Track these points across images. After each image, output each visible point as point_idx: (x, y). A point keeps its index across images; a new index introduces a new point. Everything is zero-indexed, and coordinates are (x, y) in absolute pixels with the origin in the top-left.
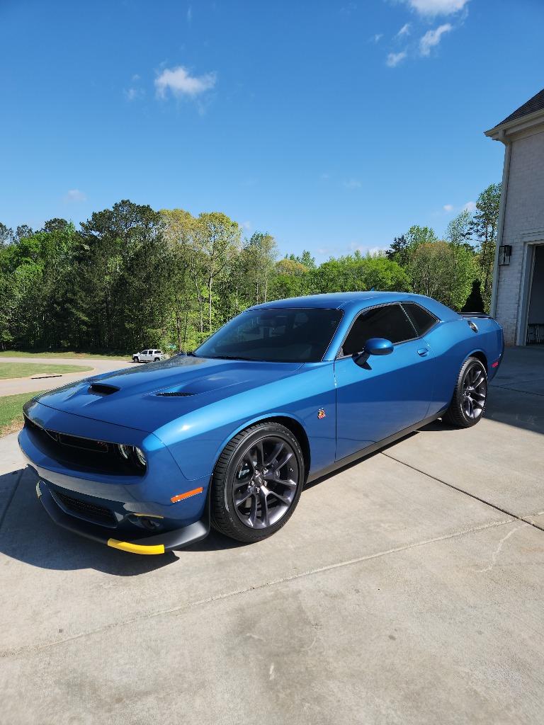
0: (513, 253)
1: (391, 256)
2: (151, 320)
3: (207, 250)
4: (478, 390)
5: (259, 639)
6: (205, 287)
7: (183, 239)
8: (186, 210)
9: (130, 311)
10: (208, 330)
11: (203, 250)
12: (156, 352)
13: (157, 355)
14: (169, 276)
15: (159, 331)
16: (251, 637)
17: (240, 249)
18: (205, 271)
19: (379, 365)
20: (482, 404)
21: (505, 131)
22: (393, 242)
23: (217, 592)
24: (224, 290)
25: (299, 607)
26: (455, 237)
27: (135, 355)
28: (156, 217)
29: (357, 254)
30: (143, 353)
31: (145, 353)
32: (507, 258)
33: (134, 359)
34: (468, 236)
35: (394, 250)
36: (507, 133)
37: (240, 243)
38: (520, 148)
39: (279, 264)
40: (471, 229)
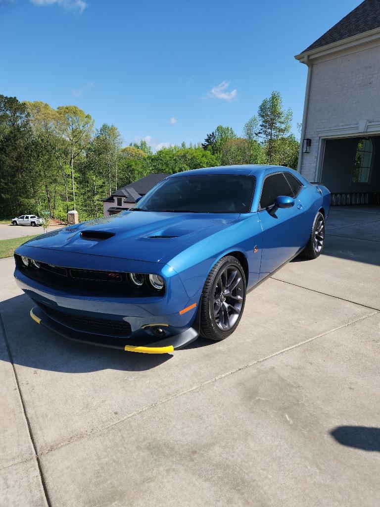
0: (312, 144)
1: (205, 147)
2: (25, 193)
3: (66, 137)
4: (319, 233)
5: (266, 401)
6: (68, 166)
7: (46, 126)
8: (45, 102)
9: (6, 184)
10: (72, 200)
11: (63, 136)
12: (31, 217)
13: (33, 220)
14: (39, 156)
15: (32, 201)
16: (259, 400)
17: (93, 136)
18: (66, 153)
19: (283, 214)
20: (321, 242)
21: (309, 56)
22: (206, 137)
23: (217, 374)
24: (83, 169)
25: (279, 377)
26: (250, 135)
27: (13, 220)
28: (22, 107)
29: (183, 145)
30: (21, 218)
31: (23, 218)
32: (308, 147)
33: (12, 223)
34: (259, 135)
35: (207, 143)
36: (310, 57)
37: (93, 132)
38: (319, 69)
39: (124, 151)
40: (261, 129)
